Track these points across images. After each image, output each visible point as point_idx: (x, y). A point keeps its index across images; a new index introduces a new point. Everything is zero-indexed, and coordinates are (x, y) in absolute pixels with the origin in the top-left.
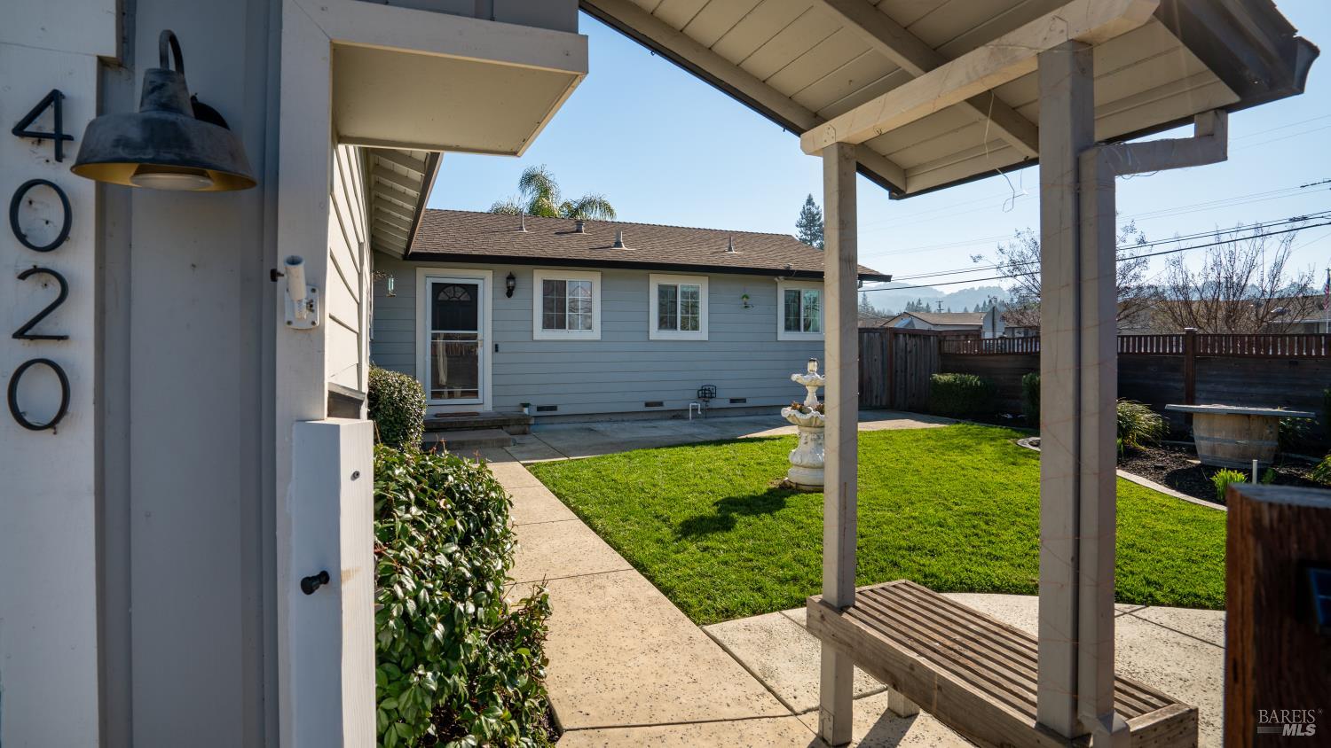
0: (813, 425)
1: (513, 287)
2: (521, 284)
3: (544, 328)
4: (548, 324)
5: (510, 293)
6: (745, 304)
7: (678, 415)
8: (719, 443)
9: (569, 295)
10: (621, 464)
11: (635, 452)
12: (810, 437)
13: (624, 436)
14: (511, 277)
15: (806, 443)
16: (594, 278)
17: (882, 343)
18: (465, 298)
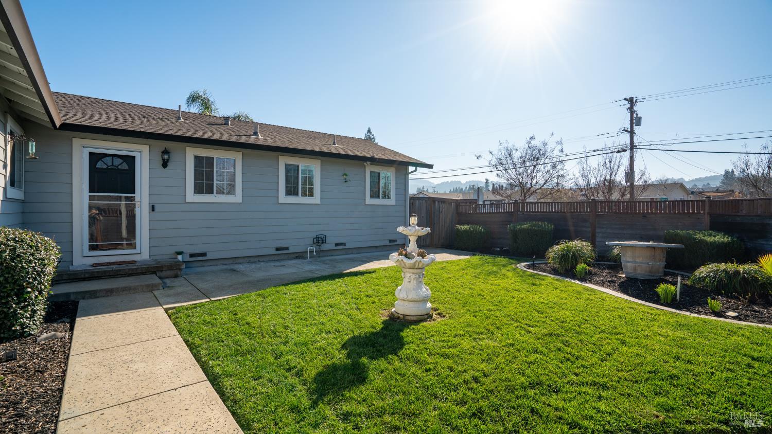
0: (416, 267)
1: (168, 160)
2: (175, 158)
3: (195, 193)
4: (198, 189)
5: (165, 164)
6: (345, 179)
7: (300, 256)
8: (332, 277)
9: (216, 168)
10: (255, 304)
11: (268, 290)
12: (413, 276)
13: (260, 275)
14: (166, 152)
15: (409, 282)
16: (236, 157)
17: (427, 206)
18: (125, 166)
